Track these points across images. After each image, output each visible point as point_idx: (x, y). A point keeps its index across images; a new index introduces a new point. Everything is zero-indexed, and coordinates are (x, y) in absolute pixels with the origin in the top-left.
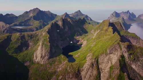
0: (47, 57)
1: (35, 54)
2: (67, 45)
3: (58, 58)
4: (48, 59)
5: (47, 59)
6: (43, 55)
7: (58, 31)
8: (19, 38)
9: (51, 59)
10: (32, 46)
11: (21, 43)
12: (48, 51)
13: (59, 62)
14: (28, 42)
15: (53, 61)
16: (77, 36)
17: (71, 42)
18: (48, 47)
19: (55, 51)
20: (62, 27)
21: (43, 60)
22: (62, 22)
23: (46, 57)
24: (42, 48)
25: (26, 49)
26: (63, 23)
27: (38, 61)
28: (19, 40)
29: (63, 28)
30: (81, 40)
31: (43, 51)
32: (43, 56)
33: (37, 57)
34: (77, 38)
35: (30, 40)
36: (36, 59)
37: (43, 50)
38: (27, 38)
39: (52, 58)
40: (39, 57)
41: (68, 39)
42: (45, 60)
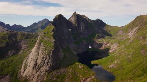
0: (45, 68)
1: (25, 62)
2: (83, 51)
3: (70, 69)
4: (48, 72)
5: (46, 71)
6: (39, 62)
7: (69, 30)
8: (6, 36)
9: (55, 71)
10: (25, 50)
11: (7, 43)
12: (49, 53)
13: (72, 78)
14: (20, 42)
15: (58, 77)
16: (99, 38)
17: (90, 47)
18: (50, 46)
19: (65, 56)
20: (75, 24)
21: (37, 74)
22: (76, 17)
23: (45, 66)
24: (38, 48)
25: (14, 54)
26: (77, 19)
27: (26, 76)
28: (5, 39)
29: (77, 25)
30: (106, 44)
31: (40, 54)
32: (38, 65)
33: (26, 68)
34: (99, 41)
35: (24, 40)
36: (24, 71)
37: (40, 51)
38: (19, 38)
39: (56, 69)
40: (30, 67)
41: (85, 42)
42: (43, 73)
